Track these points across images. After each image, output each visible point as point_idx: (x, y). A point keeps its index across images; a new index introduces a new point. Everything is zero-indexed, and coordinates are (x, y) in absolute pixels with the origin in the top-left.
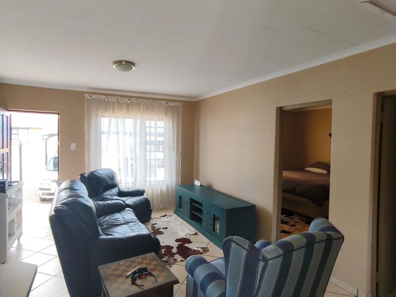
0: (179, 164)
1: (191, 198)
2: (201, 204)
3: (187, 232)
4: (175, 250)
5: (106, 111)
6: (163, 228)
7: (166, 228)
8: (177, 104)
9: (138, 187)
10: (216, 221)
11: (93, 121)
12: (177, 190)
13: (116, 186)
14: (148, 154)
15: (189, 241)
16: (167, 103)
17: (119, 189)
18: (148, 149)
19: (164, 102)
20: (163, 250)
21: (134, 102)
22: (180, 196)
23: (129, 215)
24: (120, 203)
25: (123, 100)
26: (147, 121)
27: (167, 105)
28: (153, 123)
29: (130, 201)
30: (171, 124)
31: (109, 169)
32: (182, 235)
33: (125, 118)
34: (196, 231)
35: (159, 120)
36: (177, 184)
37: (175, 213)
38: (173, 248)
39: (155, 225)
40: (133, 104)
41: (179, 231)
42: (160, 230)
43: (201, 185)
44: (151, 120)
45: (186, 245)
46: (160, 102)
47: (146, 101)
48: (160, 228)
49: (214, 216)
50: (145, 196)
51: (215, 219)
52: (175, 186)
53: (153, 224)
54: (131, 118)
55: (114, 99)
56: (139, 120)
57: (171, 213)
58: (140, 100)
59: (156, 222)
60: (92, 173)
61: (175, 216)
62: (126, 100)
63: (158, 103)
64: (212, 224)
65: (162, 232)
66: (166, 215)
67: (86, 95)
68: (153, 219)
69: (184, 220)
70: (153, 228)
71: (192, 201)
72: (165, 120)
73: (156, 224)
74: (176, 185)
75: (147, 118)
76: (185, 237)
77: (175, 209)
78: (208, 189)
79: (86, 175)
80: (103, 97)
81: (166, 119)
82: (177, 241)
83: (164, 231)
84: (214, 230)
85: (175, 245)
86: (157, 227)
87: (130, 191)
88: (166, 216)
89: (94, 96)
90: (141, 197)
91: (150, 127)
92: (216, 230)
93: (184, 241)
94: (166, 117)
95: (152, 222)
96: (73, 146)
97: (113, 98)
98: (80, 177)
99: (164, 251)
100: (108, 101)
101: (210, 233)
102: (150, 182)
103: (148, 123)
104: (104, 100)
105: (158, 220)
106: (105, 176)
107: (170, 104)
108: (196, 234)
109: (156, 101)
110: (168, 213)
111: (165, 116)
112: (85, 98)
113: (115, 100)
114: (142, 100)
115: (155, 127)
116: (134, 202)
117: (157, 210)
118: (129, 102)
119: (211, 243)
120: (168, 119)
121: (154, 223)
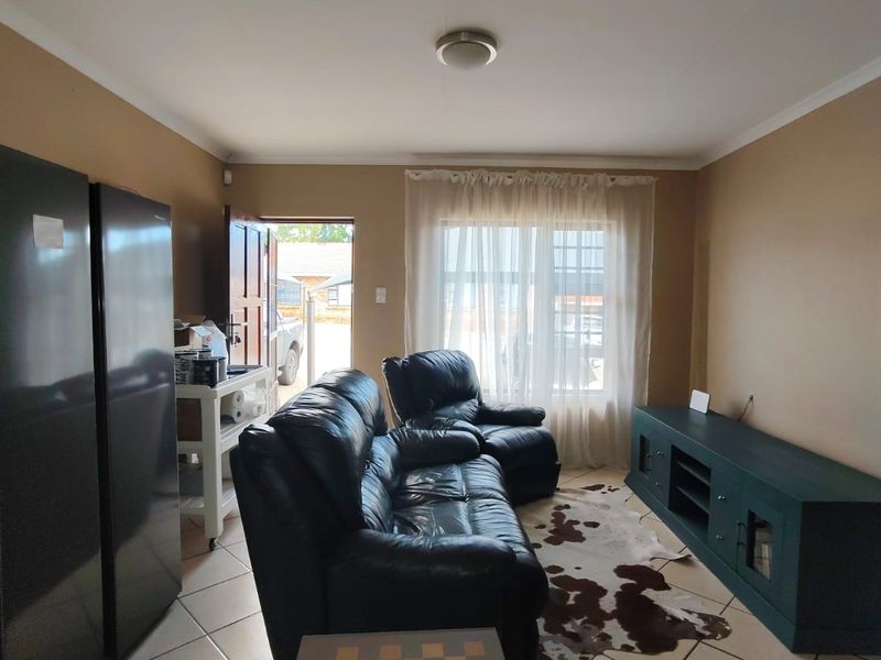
0: (645, 351)
1: (673, 446)
2: (706, 471)
3: (657, 547)
4: (608, 603)
5: (453, 209)
6: (587, 524)
7: (595, 525)
8: (642, 180)
9: (530, 402)
10: (759, 535)
11: (423, 233)
12: (636, 420)
13: (474, 397)
14: (558, 317)
15: (659, 583)
16: (613, 180)
17: (480, 403)
18: (558, 306)
19: (601, 177)
20: (573, 594)
21: (523, 180)
22: (642, 438)
23: (484, 474)
24: (466, 438)
25: (494, 177)
26: (556, 232)
27: (610, 184)
28: (572, 236)
29: (498, 435)
30: (623, 239)
31: (457, 351)
32: (639, 555)
33: (500, 225)
34: (688, 552)
35: (589, 228)
36: (638, 404)
37: (629, 482)
38: (603, 592)
39: (564, 511)
40: (519, 187)
41: (631, 540)
42: (576, 527)
43: (710, 412)
44: (567, 227)
45: (649, 593)
46: (591, 178)
47: (553, 176)
48: (577, 523)
49: (752, 515)
50: (544, 428)
51: (754, 524)
52: (633, 410)
53: (559, 507)
54: (515, 225)
55: (472, 177)
56: (534, 229)
57: (617, 481)
58: (537, 175)
59: (569, 503)
60: (414, 358)
61: (626, 492)
62: (501, 176)
63: (585, 179)
64: (744, 539)
65: (580, 533)
66: (601, 486)
67: (407, 172)
68: (564, 491)
69: (653, 509)
70: (558, 517)
71: (677, 455)
72: (606, 228)
73: (567, 507)
74: (634, 404)
75: (557, 224)
76: (647, 564)
77: (628, 471)
78: (734, 426)
79: (399, 363)
80: (447, 174)
81: (609, 226)
82: (622, 571)
83: (586, 531)
84: (750, 562)
85: (613, 584)
86: (569, 515)
87: (505, 410)
88: (599, 487)
89: (425, 173)
90: (531, 430)
91: (565, 247)
92: (757, 566)
93: (642, 578)
94: (609, 217)
95: (559, 500)
96: (381, 296)
97: (469, 173)
98: (386, 366)
99: (576, 598)
100: (459, 181)
101: (737, 571)
102: (564, 391)
103: (558, 236)
104: (450, 181)
105: (577, 496)
106: (444, 369)
107: (623, 181)
108: (685, 561)
109: (582, 177)
110: (607, 481)
111: (605, 216)
112: (406, 180)
113: (474, 179)
114: (543, 174)
115: (579, 248)
116: (507, 441)
117: (577, 469)
118: (509, 181)
119: (737, 603)
120: (614, 223)
121: (563, 502)
